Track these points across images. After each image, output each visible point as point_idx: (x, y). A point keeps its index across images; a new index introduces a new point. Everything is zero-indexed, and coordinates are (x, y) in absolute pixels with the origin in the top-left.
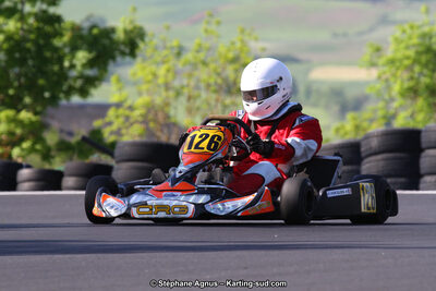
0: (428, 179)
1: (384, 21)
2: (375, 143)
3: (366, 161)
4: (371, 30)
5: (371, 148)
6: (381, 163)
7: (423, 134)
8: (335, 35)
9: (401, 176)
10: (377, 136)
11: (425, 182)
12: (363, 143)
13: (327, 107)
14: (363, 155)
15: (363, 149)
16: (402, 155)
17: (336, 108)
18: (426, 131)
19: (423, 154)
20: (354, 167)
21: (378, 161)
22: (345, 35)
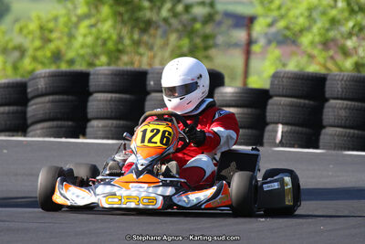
0: (94, 123)
2: (42, 84)
3: (32, 102)
5: (38, 88)
6: (48, 105)
7: (91, 77)
9: (68, 120)
10: (44, 77)
11: (93, 127)
12: (30, 84)
14: (30, 96)
15: (29, 90)
16: (70, 97)
18: (95, 74)
19: (91, 98)
20: (19, 108)
21: (44, 103)
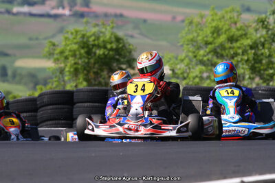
1: (61, 30)
3: (40, 109)
4: (54, 36)
6: (49, 111)
7: (75, 94)
8: (31, 39)
10: (47, 94)
13: (25, 84)
14: (39, 106)
15: (38, 103)
17: (31, 85)
18: (77, 92)
19: (75, 106)
22: (37, 39)
